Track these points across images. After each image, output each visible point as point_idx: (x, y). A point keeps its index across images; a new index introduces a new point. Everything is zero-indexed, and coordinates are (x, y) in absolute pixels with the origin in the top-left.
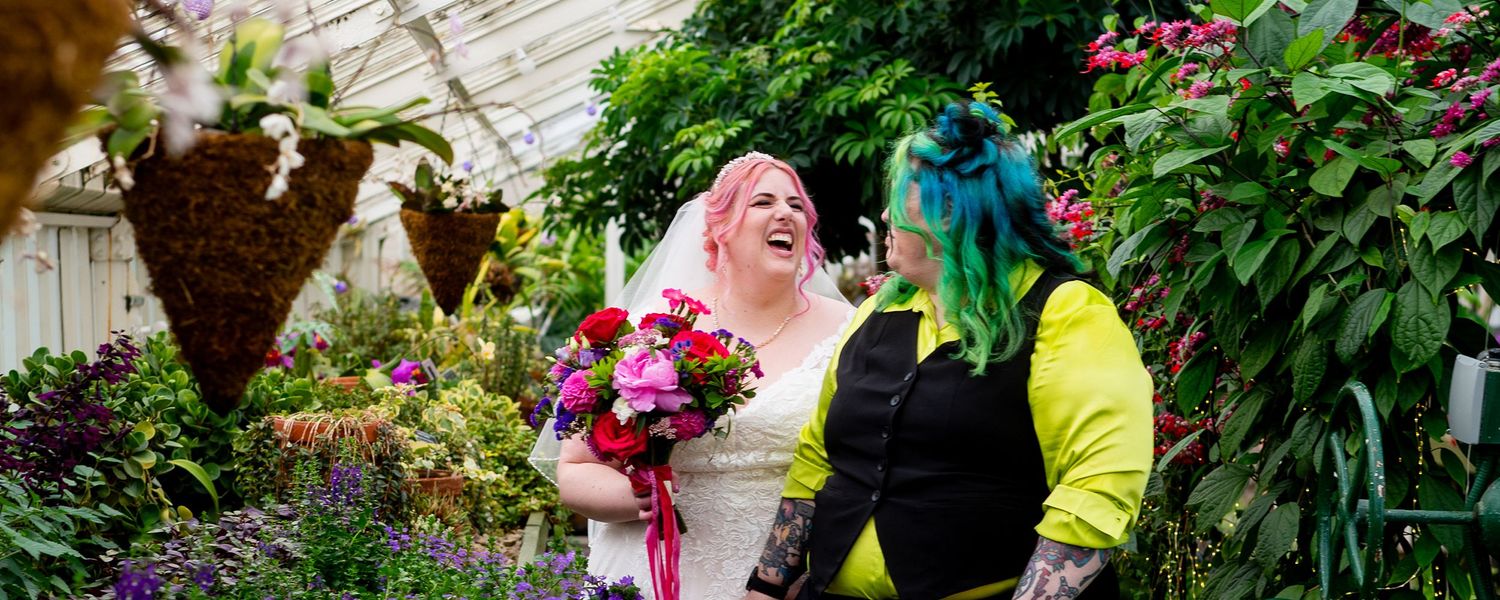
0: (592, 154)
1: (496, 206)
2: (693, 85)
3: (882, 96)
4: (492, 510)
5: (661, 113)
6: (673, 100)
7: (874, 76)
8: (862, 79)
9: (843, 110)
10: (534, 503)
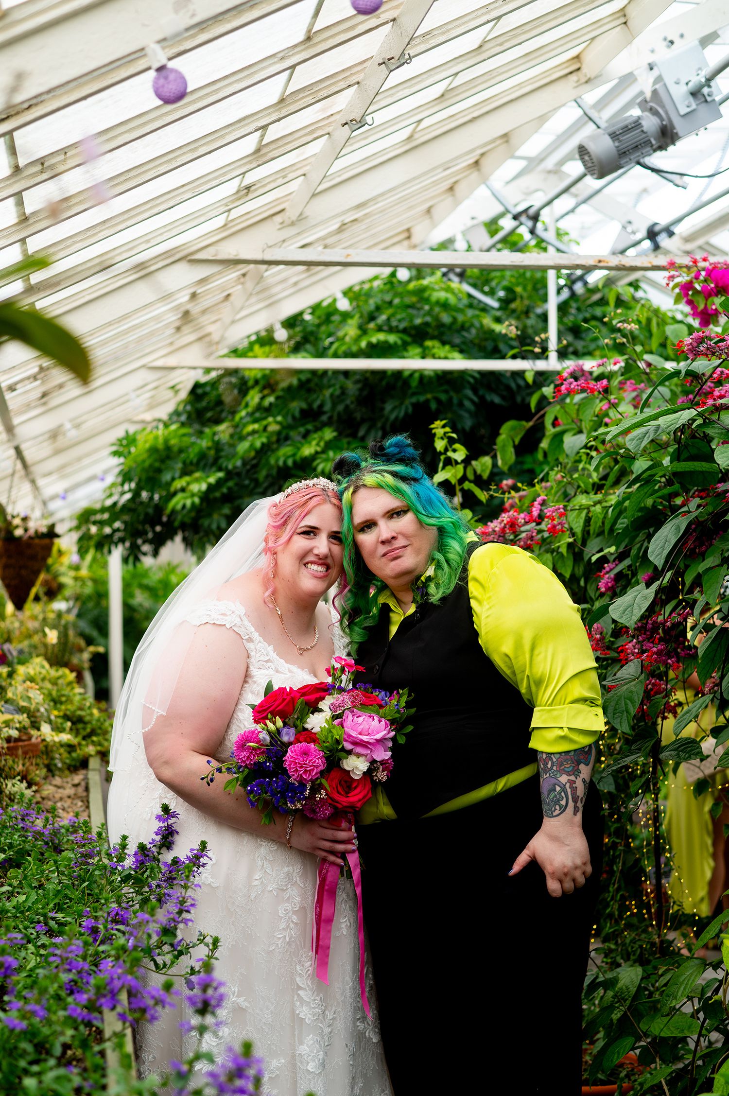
0: (109, 503)
1: (51, 534)
2: (181, 451)
3: (317, 453)
4: (60, 759)
5: (159, 471)
6: (168, 462)
7: (309, 438)
8: (300, 443)
9: (290, 462)
10: (91, 750)
